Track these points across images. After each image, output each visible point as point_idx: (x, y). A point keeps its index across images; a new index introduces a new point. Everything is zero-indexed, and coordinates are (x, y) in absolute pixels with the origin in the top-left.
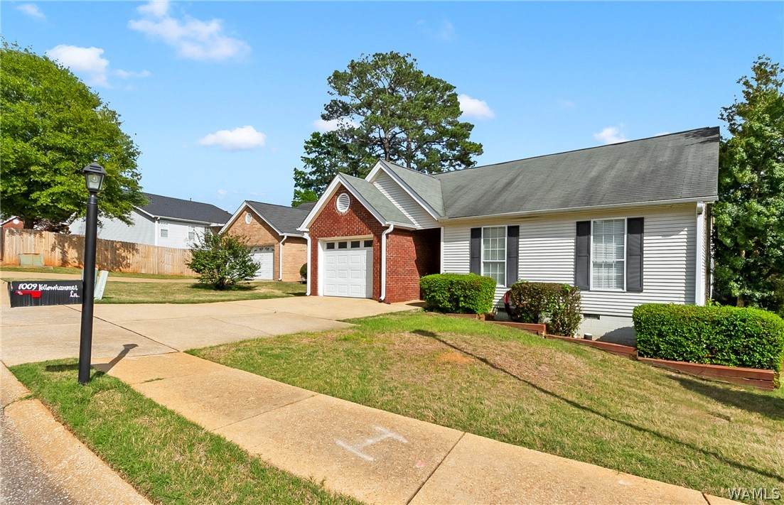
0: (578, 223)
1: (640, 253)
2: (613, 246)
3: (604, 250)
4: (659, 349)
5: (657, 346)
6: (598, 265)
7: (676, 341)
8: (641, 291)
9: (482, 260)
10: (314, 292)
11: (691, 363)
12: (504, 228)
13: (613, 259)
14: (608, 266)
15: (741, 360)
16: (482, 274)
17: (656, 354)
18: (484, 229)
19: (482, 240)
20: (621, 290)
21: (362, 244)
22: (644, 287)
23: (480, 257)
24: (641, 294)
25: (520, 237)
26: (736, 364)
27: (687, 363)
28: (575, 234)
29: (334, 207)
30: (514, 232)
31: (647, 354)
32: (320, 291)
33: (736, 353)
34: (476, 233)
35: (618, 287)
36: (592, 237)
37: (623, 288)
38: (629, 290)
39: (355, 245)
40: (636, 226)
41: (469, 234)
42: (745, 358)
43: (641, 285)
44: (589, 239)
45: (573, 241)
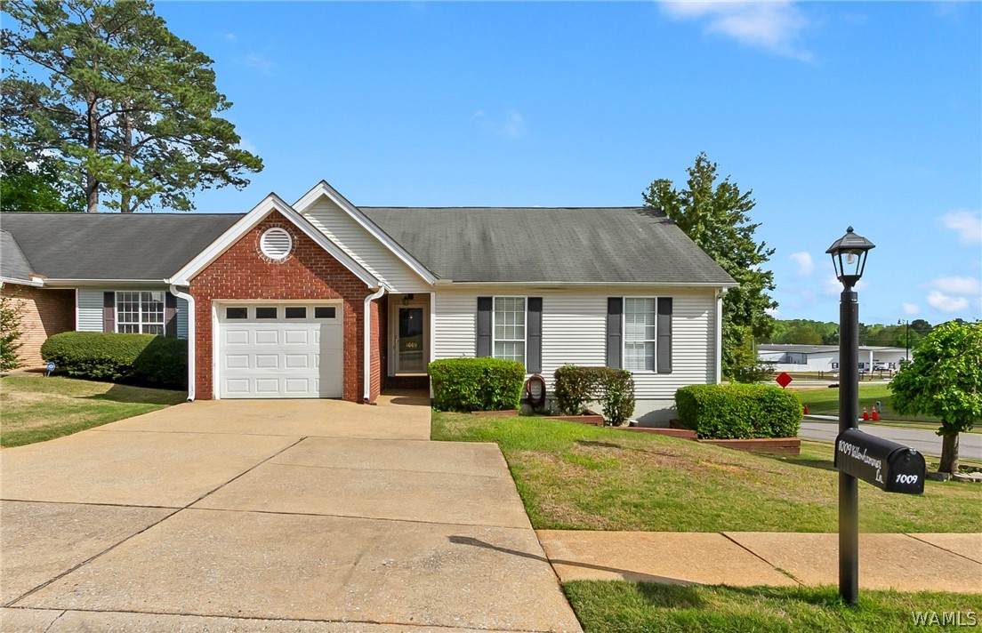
0: (609, 299)
1: (668, 334)
2: (642, 327)
3: (635, 330)
4: (716, 429)
5: (716, 427)
6: (629, 346)
7: (731, 420)
8: (670, 373)
9: (494, 339)
10: (205, 392)
11: (740, 440)
12: (524, 299)
13: (643, 340)
14: (639, 346)
15: (775, 432)
16: (493, 356)
17: (713, 434)
18: (496, 298)
19: (494, 313)
20: (651, 372)
21: (310, 313)
22: (673, 369)
23: (490, 336)
24: (670, 375)
25: (544, 311)
26: (772, 436)
27: (736, 440)
28: (606, 311)
29: (255, 249)
30: (535, 305)
31: (705, 435)
32: (217, 391)
33: (772, 425)
34: (484, 304)
35: (647, 369)
36: (624, 316)
37: (654, 370)
38: (659, 373)
39: (296, 313)
40: (665, 306)
41: (475, 304)
42: (778, 429)
43: (671, 367)
44: (621, 317)
45: (604, 319)
